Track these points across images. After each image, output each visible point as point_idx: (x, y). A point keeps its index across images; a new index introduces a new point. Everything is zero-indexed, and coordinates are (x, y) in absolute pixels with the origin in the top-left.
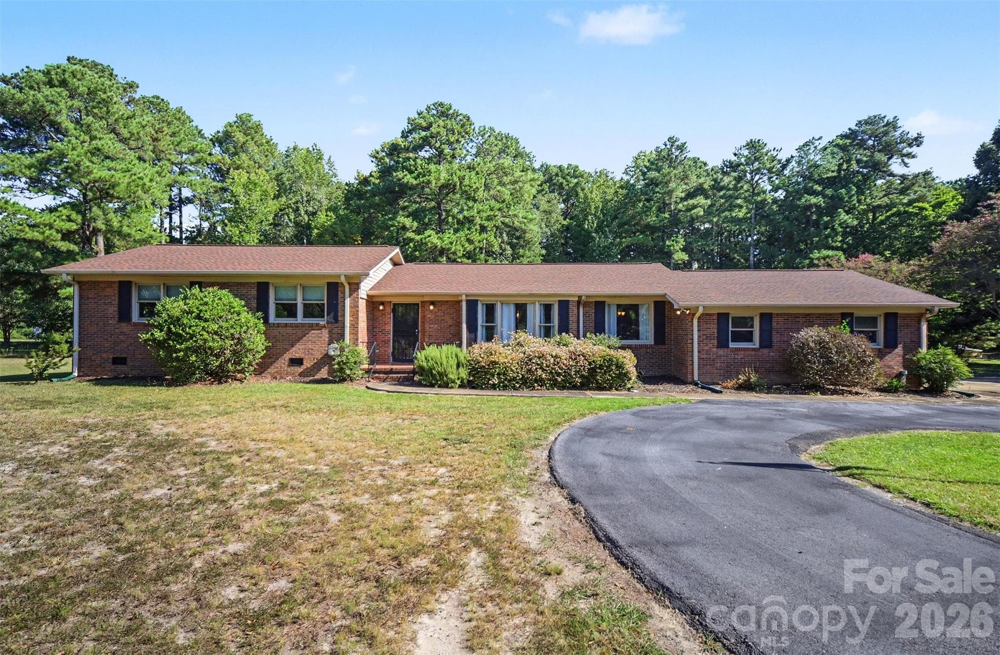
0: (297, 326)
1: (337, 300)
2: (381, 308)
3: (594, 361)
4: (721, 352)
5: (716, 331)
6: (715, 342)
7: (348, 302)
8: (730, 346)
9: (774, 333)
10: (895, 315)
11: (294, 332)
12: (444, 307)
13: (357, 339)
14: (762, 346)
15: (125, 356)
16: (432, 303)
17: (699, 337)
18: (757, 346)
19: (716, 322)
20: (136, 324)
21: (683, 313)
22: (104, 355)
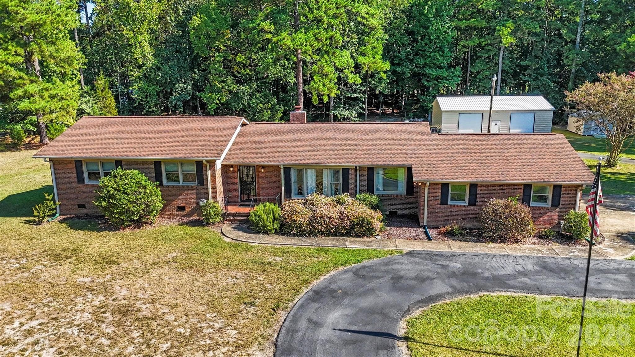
0: (180, 187)
1: (203, 172)
2: (231, 169)
3: (353, 221)
4: (443, 207)
5: (440, 194)
6: (439, 201)
7: (209, 173)
8: (449, 203)
9: (478, 196)
10: (560, 186)
11: (178, 191)
12: (271, 170)
13: (216, 196)
14: (470, 204)
15: (84, 203)
16: (263, 167)
17: (428, 198)
18: (467, 204)
19: (440, 189)
20: (88, 185)
21: (417, 184)
22: (73, 203)
